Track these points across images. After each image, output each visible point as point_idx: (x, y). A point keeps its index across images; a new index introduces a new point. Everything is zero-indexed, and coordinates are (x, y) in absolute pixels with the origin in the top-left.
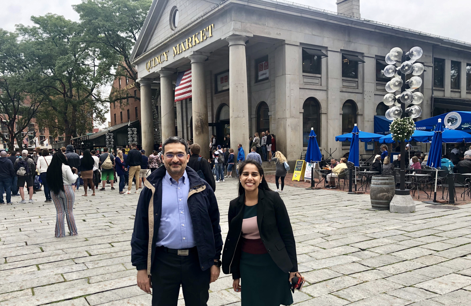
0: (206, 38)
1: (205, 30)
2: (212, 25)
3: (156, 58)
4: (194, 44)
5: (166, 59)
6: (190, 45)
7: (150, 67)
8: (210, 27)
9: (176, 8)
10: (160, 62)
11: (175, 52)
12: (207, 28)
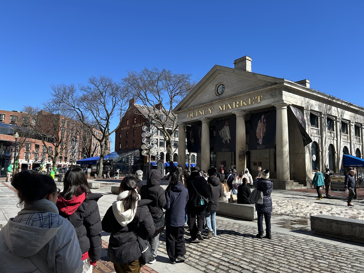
1: (254, 98)
2: (262, 96)
3: (200, 111)
4: (242, 105)
5: (211, 113)
6: (237, 106)
7: (192, 116)
8: (259, 97)
9: (221, 83)
10: (204, 114)
11: (221, 109)
12: (256, 97)
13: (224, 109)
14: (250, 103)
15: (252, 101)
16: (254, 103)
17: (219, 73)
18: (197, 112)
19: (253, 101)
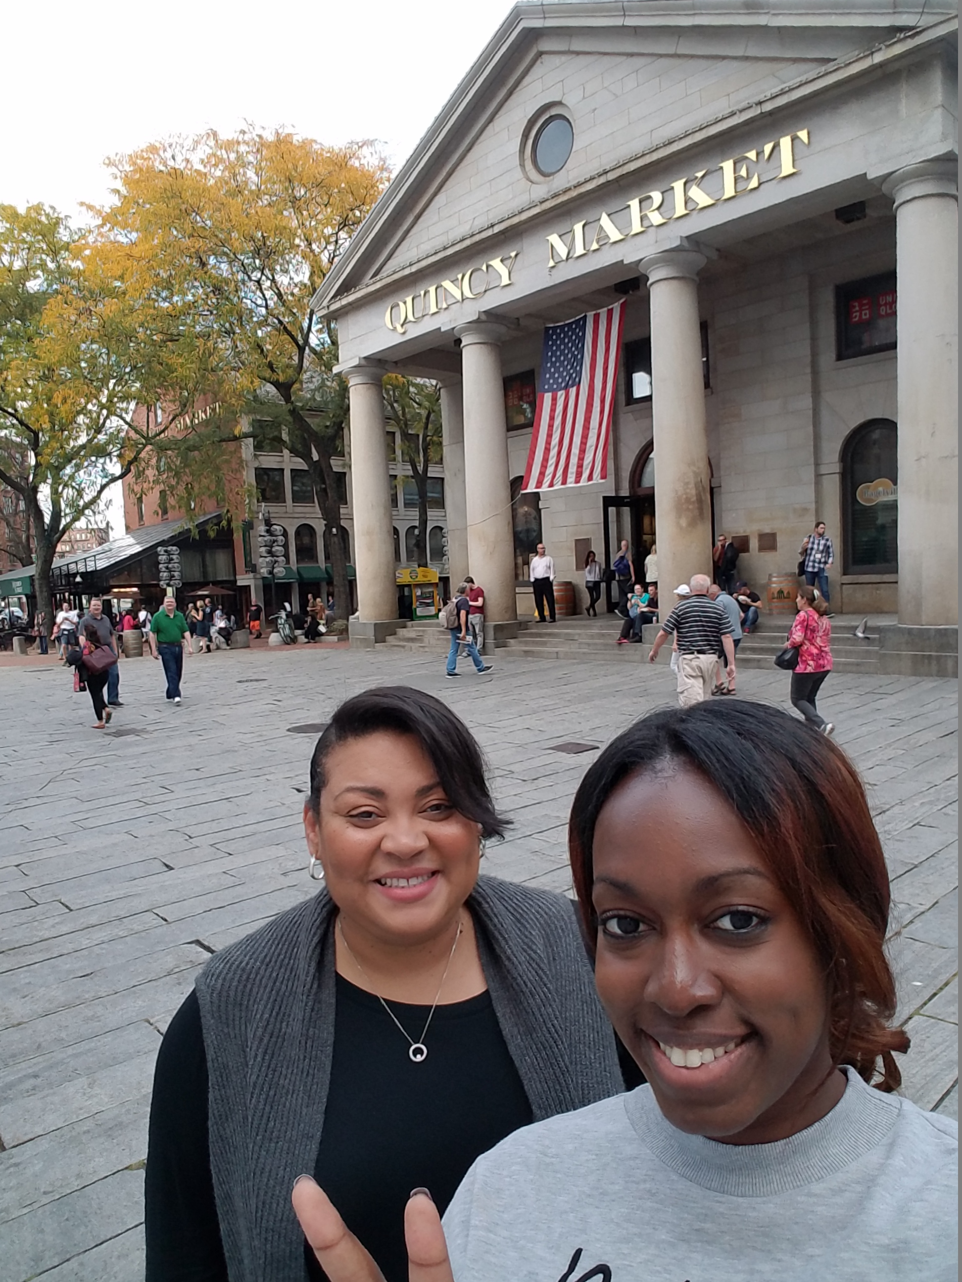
0: (760, 184)
1: (752, 155)
2: (803, 135)
3: (447, 284)
4: (680, 210)
5: (505, 281)
6: (656, 218)
7: (410, 318)
8: (785, 142)
9: (554, 111)
10: (468, 294)
11: (562, 251)
12: (768, 148)
13: (579, 250)
14: (729, 192)
15: (743, 173)
16: (754, 183)
17: (540, 54)
18: (432, 289)
19: (749, 178)
